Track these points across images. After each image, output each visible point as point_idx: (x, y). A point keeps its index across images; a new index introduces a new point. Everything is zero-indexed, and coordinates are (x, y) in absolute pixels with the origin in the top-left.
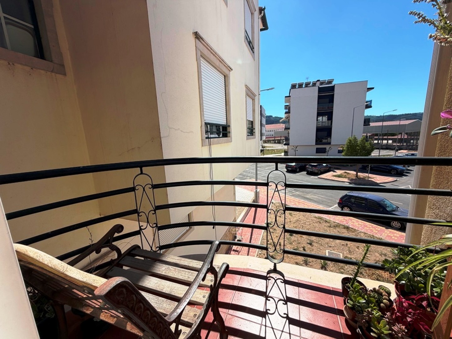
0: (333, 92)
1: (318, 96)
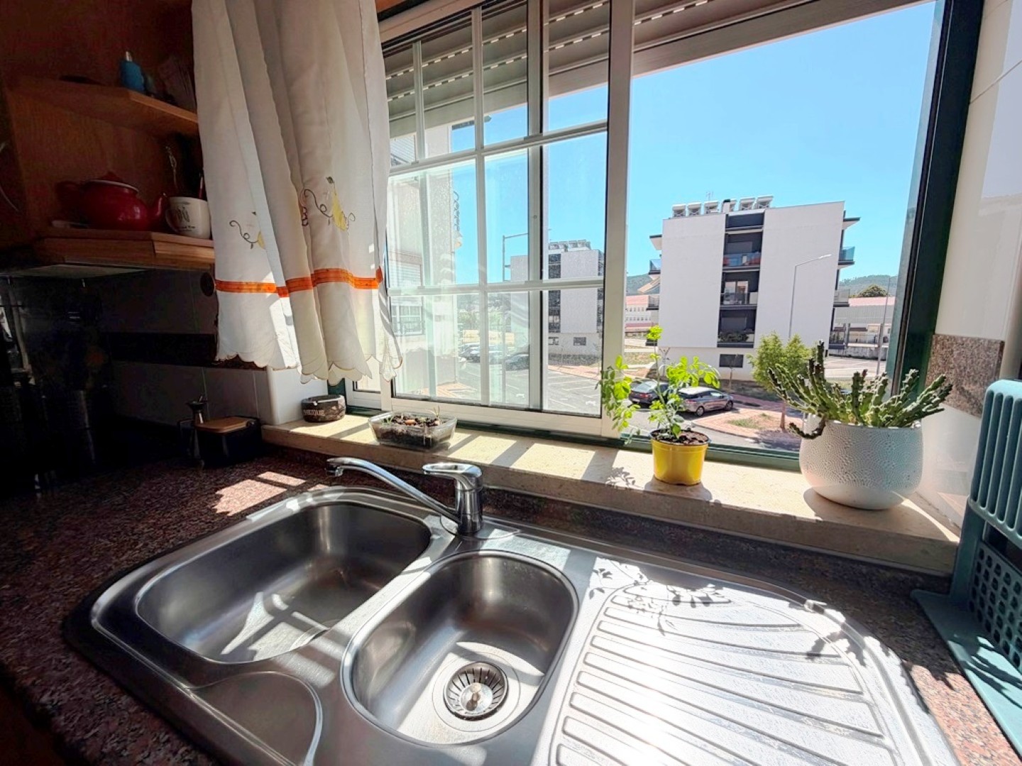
0: (761, 228)
1: (726, 235)
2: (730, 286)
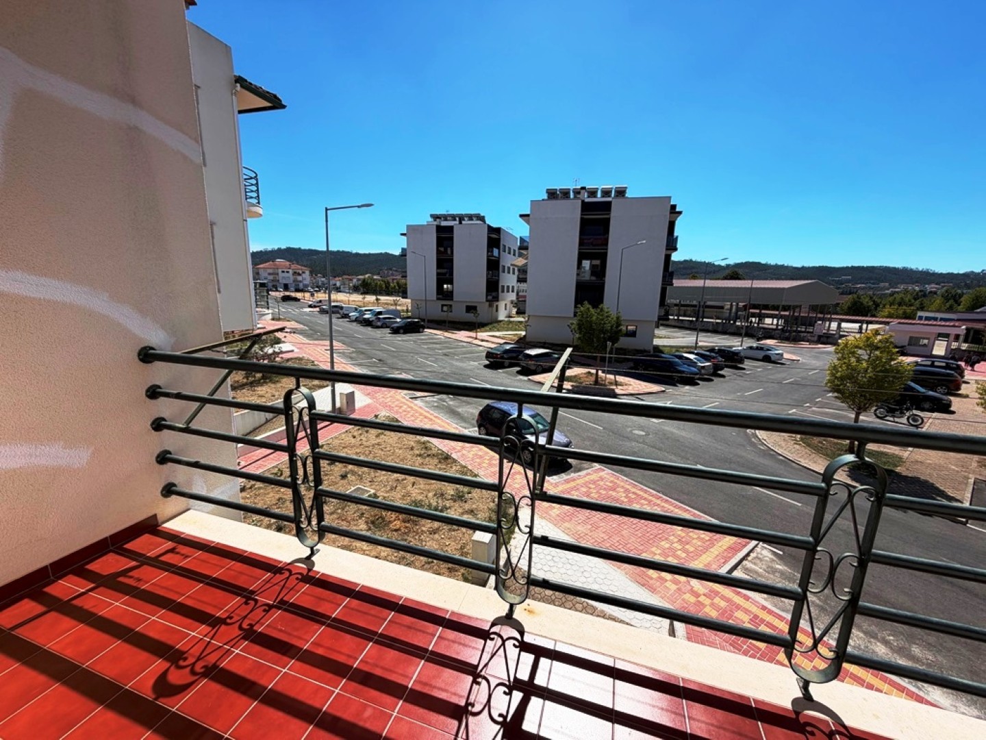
0: (609, 214)
1: (582, 219)
2: (586, 264)
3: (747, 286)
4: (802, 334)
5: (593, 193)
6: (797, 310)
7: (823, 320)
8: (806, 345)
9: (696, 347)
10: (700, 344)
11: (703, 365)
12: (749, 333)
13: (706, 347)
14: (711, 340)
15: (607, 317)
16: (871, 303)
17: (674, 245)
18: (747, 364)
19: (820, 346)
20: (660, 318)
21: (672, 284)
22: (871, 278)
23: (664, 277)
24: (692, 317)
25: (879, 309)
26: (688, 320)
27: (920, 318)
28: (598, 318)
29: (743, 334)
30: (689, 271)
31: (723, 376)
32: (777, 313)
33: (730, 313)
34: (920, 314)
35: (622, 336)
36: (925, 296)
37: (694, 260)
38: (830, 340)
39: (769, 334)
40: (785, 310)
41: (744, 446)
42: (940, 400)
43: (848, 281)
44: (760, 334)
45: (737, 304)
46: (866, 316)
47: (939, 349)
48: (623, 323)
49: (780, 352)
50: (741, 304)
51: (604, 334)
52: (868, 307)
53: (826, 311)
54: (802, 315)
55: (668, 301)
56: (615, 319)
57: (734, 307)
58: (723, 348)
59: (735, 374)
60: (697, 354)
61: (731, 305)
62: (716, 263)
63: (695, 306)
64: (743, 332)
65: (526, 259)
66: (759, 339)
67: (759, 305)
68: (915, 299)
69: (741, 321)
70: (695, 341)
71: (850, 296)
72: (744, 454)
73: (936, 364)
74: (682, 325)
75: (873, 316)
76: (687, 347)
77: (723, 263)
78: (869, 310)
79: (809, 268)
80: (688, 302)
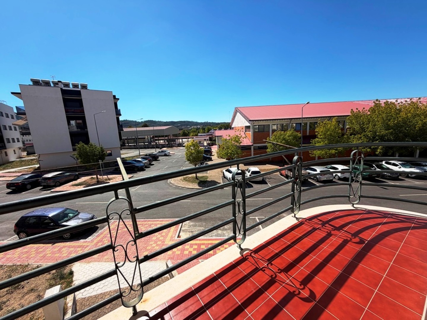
0: (80, 97)
1: (64, 98)
2: (73, 122)
3: (152, 129)
4: (173, 145)
5: (67, 85)
6: (169, 136)
7: (177, 139)
8: (175, 148)
9: (140, 155)
10: (141, 154)
11: (145, 162)
12: (157, 146)
13: (144, 155)
14: (144, 151)
15: (95, 148)
16: (187, 132)
17: (119, 113)
18: (160, 158)
19: (179, 148)
20: (121, 146)
21: (123, 130)
22: (185, 125)
23: (118, 127)
24: (134, 143)
25: (190, 134)
26: (133, 145)
27: (199, 135)
28: (90, 149)
29: (155, 147)
30: (127, 125)
31: (153, 165)
32: (164, 138)
33: (148, 140)
34: (199, 134)
35: (106, 156)
36: (198, 129)
37: (128, 120)
38: (181, 145)
39: (163, 146)
40: (166, 137)
41: (168, 188)
42: (210, 157)
43: (180, 126)
44: (161, 147)
45: (150, 136)
46: (187, 136)
47: (205, 144)
48: (105, 150)
49: (169, 152)
50: (151, 136)
51: (96, 157)
52: (187, 133)
53: (177, 136)
54: (171, 138)
55: (123, 138)
56: (100, 149)
57: (149, 138)
58: (150, 154)
59: (157, 163)
60: (141, 158)
61: (148, 137)
62: (137, 121)
63: (134, 139)
64: (155, 146)
65: (26, 120)
66: (161, 148)
67: (157, 136)
68: (197, 130)
69: (153, 143)
70: (139, 153)
71: (182, 131)
72: (170, 191)
73: (206, 148)
74: (131, 147)
75: (189, 136)
76: (136, 156)
77: (140, 121)
78: (188, 135)
79: (168, 122)
80: (131, 138)
